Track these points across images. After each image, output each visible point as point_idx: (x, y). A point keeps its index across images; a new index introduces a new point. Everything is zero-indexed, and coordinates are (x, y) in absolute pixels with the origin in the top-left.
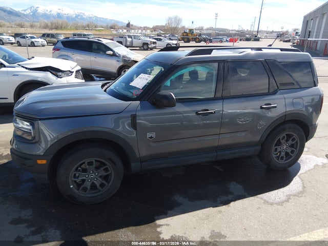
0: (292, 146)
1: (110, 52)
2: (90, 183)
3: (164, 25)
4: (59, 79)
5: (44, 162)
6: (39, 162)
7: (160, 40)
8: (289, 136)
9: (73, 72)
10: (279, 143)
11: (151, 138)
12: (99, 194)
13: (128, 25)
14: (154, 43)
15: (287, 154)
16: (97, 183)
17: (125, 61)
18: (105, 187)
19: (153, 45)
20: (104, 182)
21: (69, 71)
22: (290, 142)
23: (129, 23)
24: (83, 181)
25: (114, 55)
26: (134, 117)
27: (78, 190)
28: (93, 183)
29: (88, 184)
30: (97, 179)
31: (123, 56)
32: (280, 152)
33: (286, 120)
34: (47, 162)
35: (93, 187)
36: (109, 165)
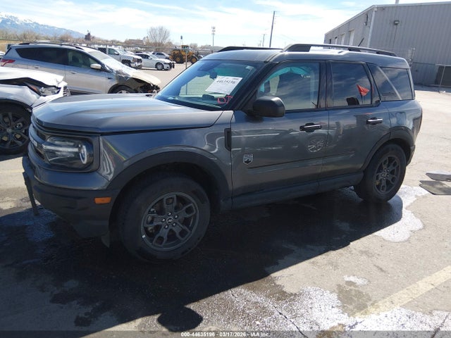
0: (392, 172)
1: (96, 65)
2: (167, 231)
3: (142, 39)
4: (42, 97)
5: (107, 200)
6: (98, 200)
7: (146, 57)
8: (391, 160)
9: (60, 88)
10: (380, 169)
11: (248, 162)
12: (178, 246)
13: (88, 37)
14: (139, 61)
15: (388, 182)
16: (177, 230)
17: (120, 78)
18: (187, 236)
19: (137, 64)
20: (185, 228)
21: (55, 86)
22: (391, 168)
23: (89, 34)
24: (158, 228)
25: (103, 69)
26: (228, 133)
27: (151, 241)
28: (171, 230)
29: (164, 233)
30: (176, 224)
31: (117, 71)
32: (381, 180)
33: (391, 138)
34: (111, 200)
35: (172, 236)
36: (193, 203)
